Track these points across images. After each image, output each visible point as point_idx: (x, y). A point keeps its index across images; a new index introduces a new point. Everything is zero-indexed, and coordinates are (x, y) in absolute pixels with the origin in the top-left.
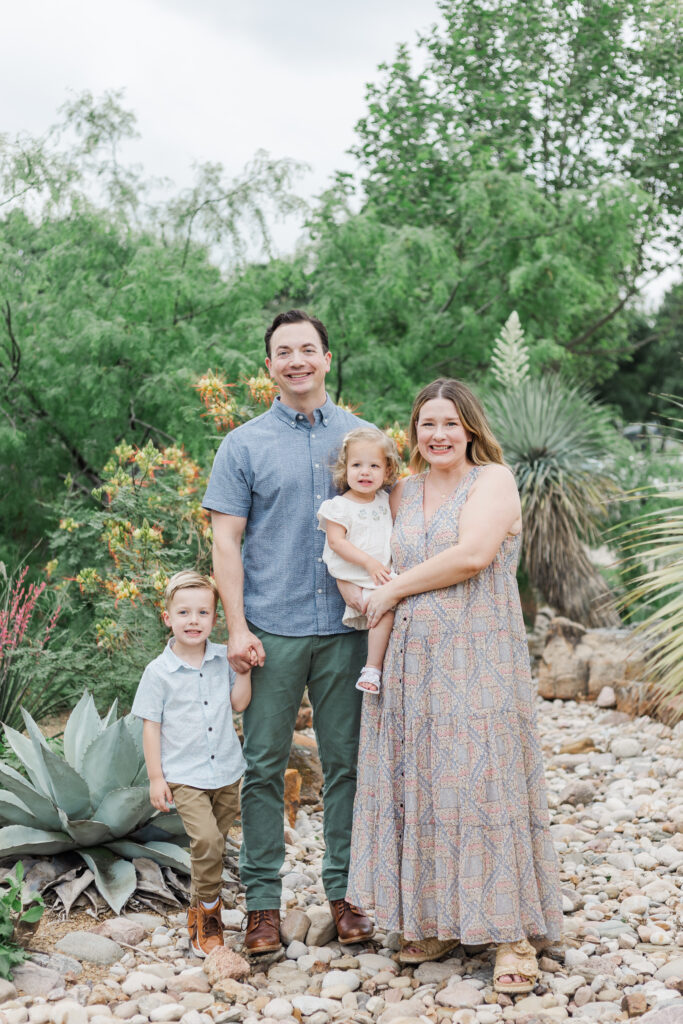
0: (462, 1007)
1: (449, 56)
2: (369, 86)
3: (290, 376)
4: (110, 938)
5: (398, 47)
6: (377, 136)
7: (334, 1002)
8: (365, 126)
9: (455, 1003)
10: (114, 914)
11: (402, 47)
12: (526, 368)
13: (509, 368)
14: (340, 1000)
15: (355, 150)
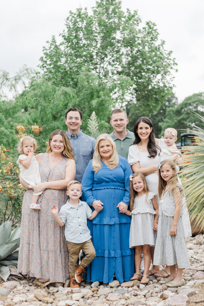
0: (115, 301)
1: (68, 40)
2: (44, 47)
3: (71, 125)
4: (5, 288)
5: (52, 37)
6: (46, 62)
7: (77, 301)
8: (43, 59)
9: (112, 300)
10: (4, 281)
11: (54, 37)
12: (97, 127)
13: (93, 127)
14: (78, 301)
15: (40, 66)
